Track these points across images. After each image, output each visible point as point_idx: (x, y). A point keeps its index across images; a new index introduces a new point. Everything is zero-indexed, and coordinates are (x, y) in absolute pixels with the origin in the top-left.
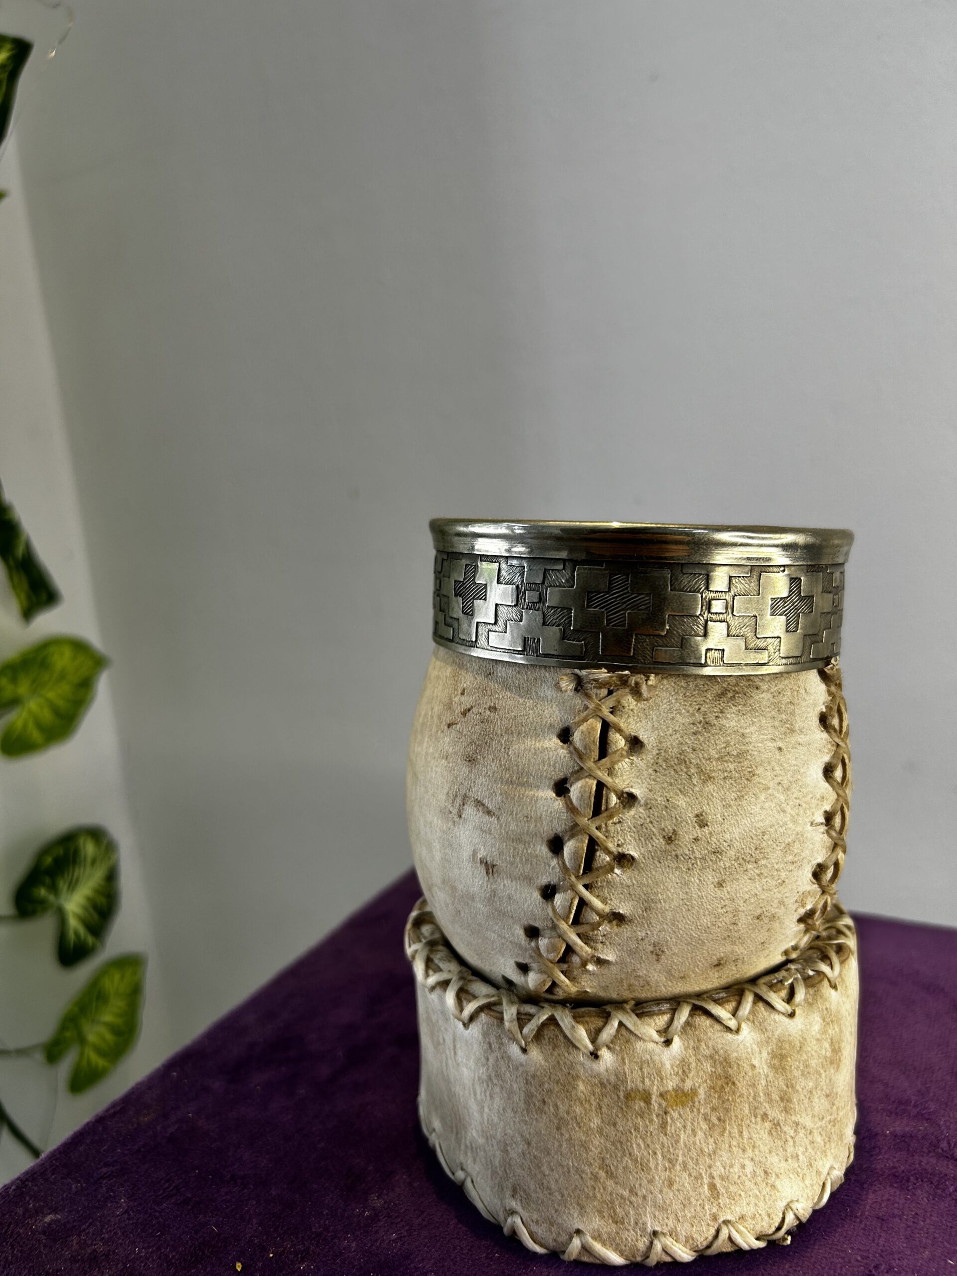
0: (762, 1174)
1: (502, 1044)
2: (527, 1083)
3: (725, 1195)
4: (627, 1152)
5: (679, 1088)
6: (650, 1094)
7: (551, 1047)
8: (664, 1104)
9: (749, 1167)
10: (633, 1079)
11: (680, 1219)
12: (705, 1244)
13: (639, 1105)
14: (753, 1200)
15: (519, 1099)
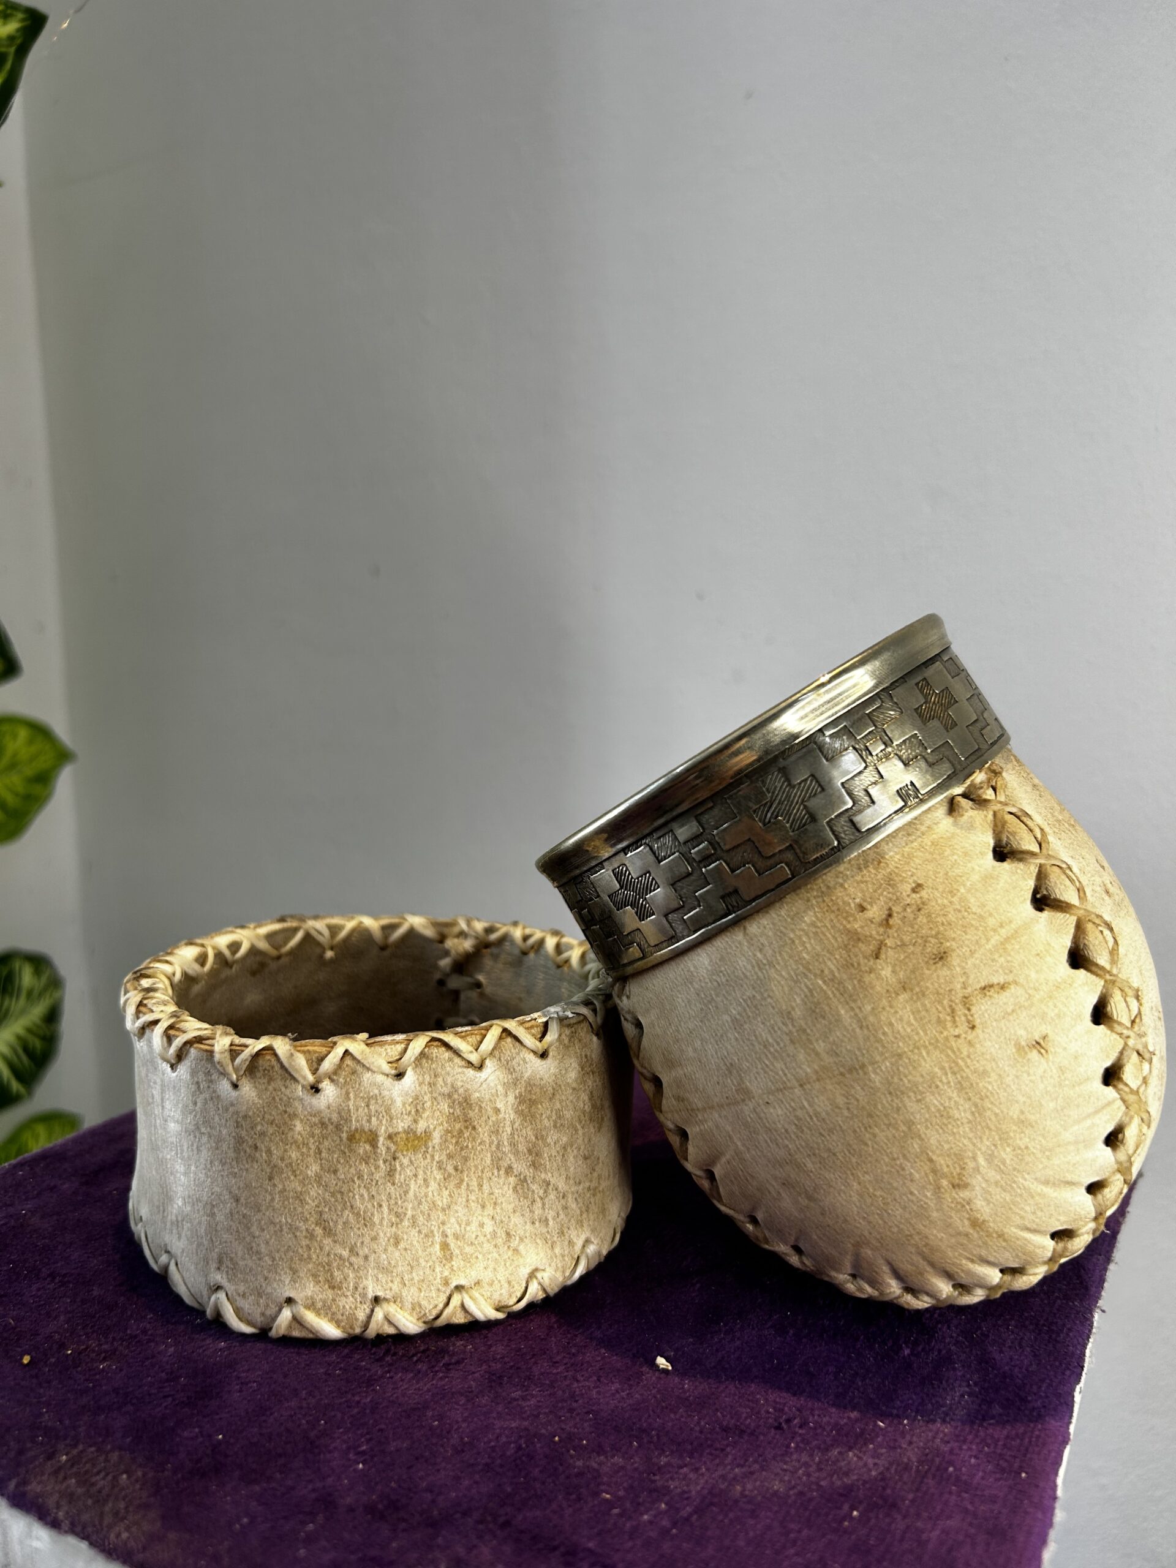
0: (504, 1236)
1: (211, 1081)
2: (237, 1127)
3: (460, 1257)
4: (348, 1204)
5: (412, 1130)
6: (377, 1136)
7: (266, 1081)
8: (393, 1148)
9: (489, 1227)
10: (358, 1118)
11: (407, 1282)
12: (435, 1313)
13: (364, 1148)
14: (492, 1265)
15: (229, 1148)
